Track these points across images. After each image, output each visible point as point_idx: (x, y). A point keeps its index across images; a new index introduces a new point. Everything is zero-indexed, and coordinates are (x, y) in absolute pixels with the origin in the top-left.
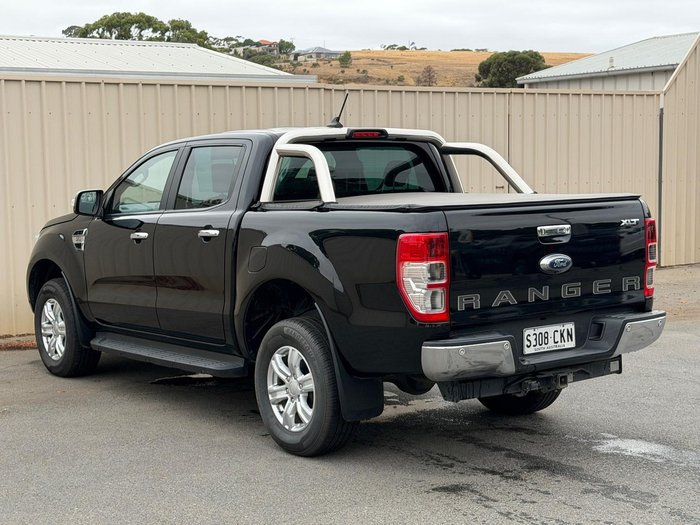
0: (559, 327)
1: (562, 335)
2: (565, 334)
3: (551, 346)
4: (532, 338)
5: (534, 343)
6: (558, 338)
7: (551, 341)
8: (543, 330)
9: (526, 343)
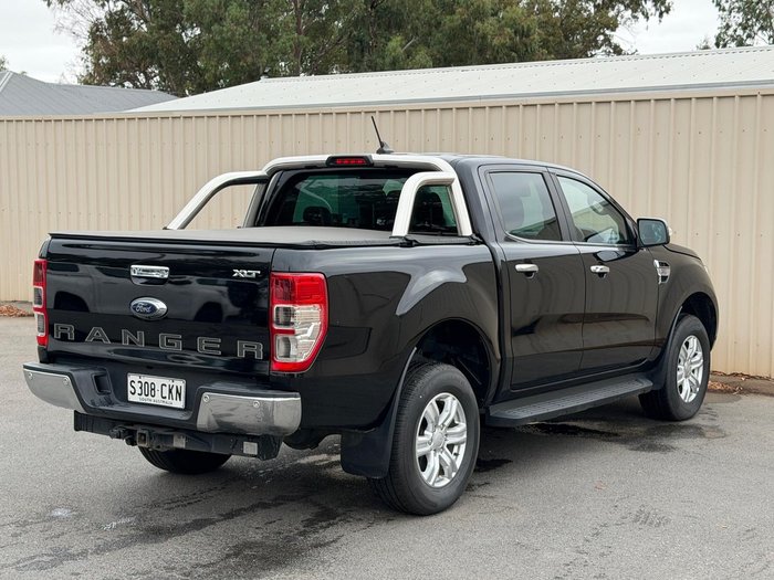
0: (168, 382)
1: (170, 391)
2: (174, 391)
3: (157, 399)
4: (137, 386)
5: (138, 391)
6: (166, 393)
7: (158, 394)
8: (150, 379)
9: (130, 389)
